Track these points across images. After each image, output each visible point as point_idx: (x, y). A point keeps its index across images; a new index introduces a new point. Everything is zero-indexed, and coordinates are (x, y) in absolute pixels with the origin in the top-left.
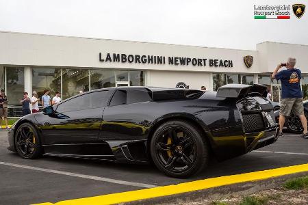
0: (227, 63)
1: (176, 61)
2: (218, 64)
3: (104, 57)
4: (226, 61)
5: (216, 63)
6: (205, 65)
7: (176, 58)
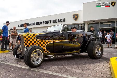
0: (62, 21)
1: (39, 23)
2: (57, 21)
3: (19, 26)
4: (61, 19)
5: (56, 21)
6: (50, 23)
7: (39, 22)
